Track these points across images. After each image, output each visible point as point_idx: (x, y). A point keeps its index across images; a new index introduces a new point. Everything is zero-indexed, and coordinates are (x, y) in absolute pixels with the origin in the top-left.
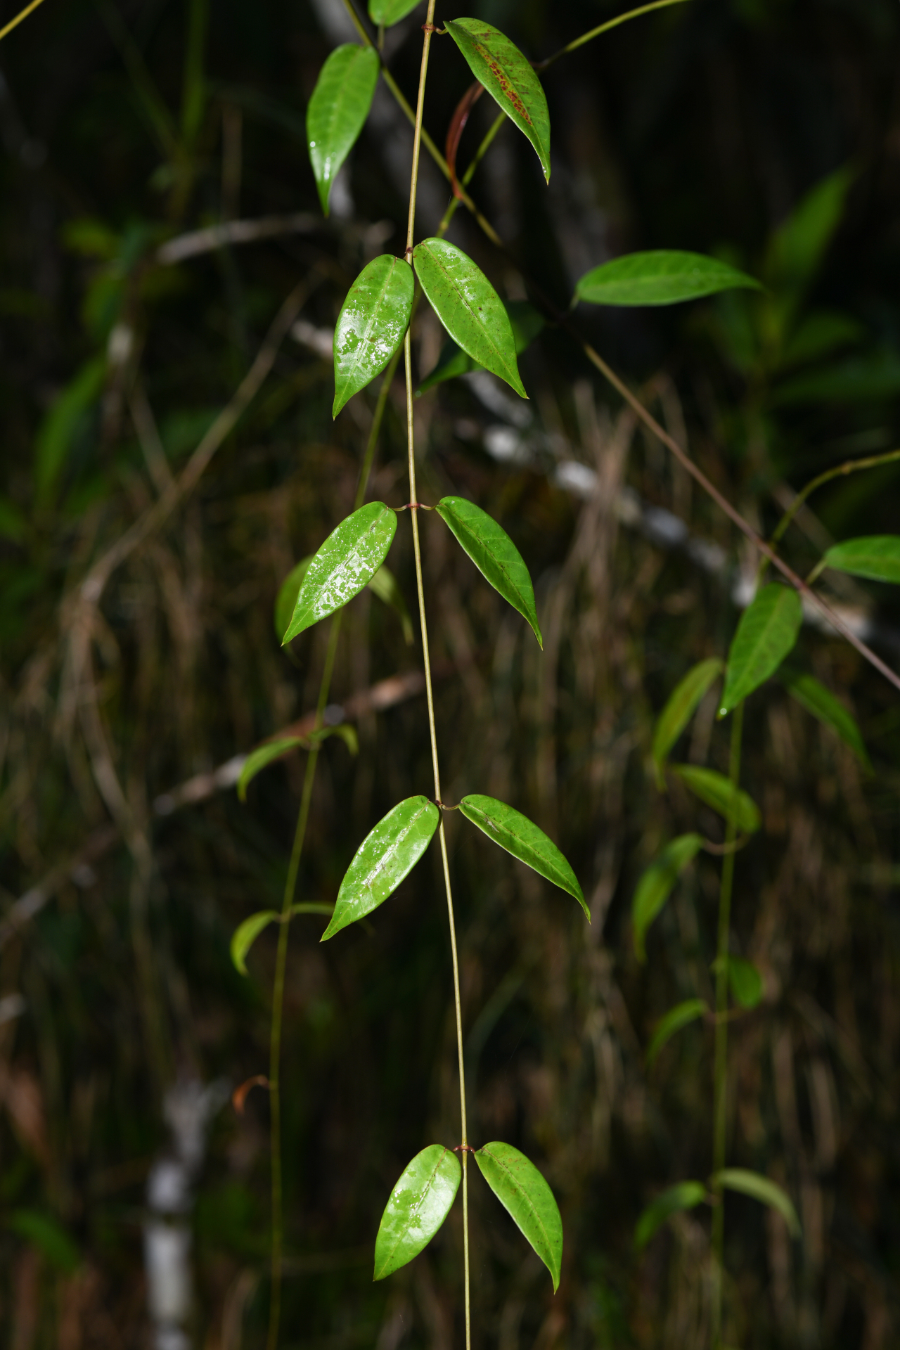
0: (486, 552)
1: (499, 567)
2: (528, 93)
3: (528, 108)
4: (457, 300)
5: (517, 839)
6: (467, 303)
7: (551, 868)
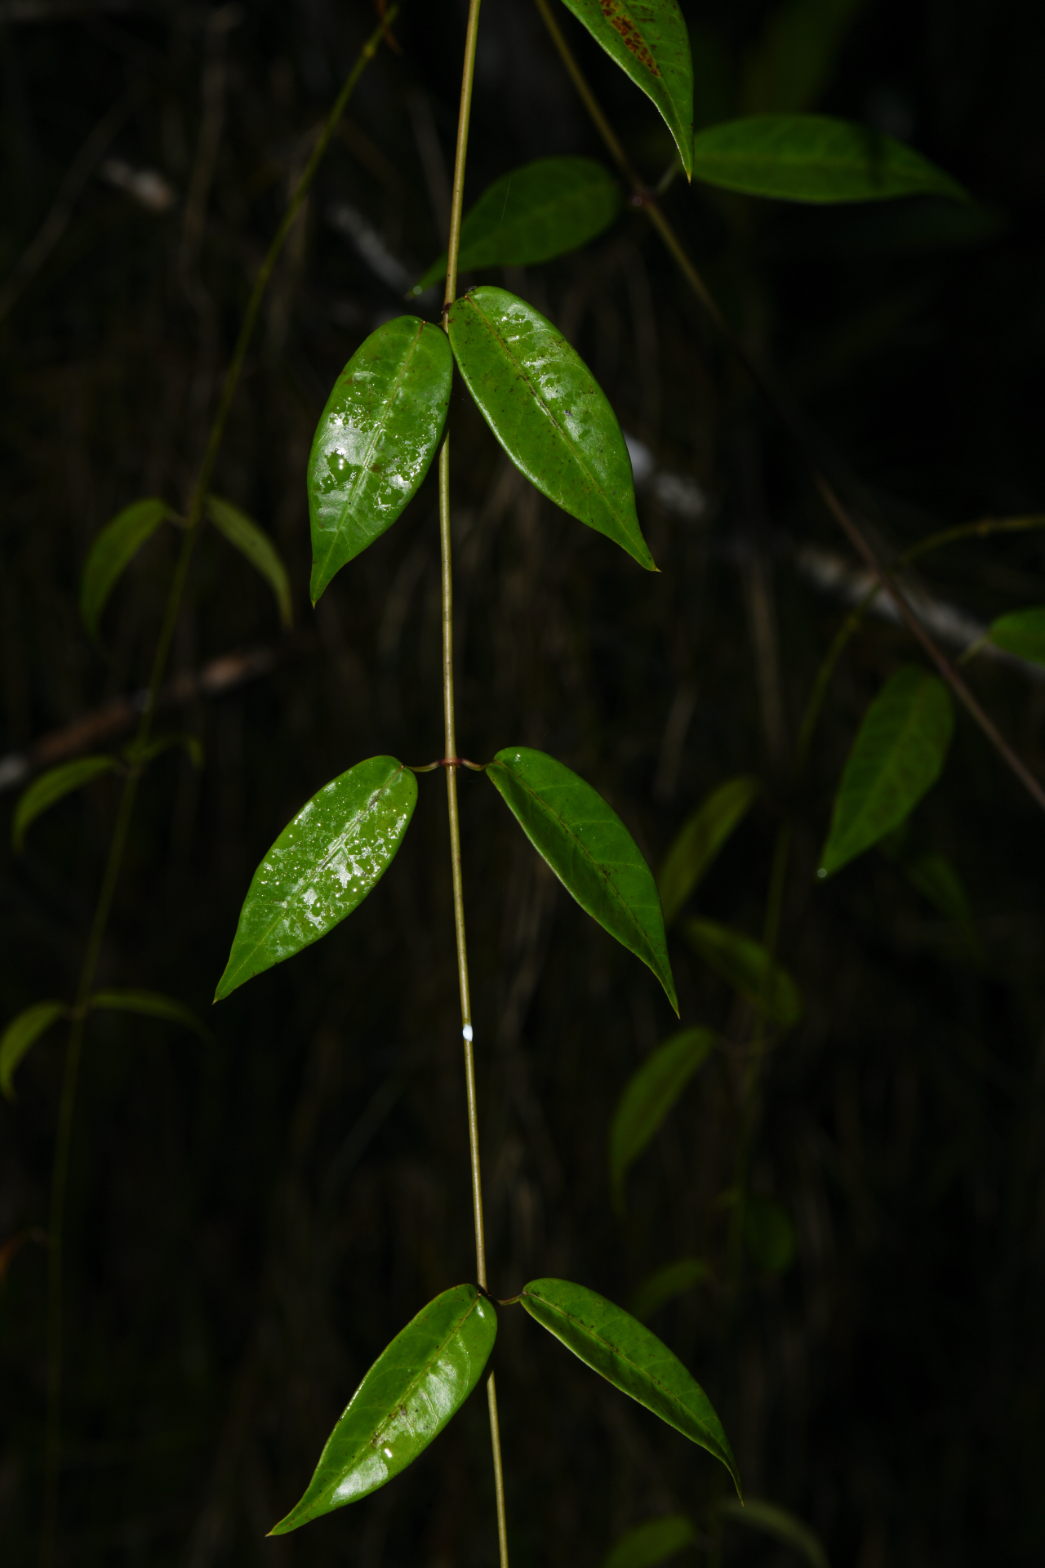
0: (576, 847)
1: (601, 874)
2: (652, 20)
3: (653, 47)
4: (526, 398)
5: (622, 1359)
6: (544, 401)
7: (682, 1409)
